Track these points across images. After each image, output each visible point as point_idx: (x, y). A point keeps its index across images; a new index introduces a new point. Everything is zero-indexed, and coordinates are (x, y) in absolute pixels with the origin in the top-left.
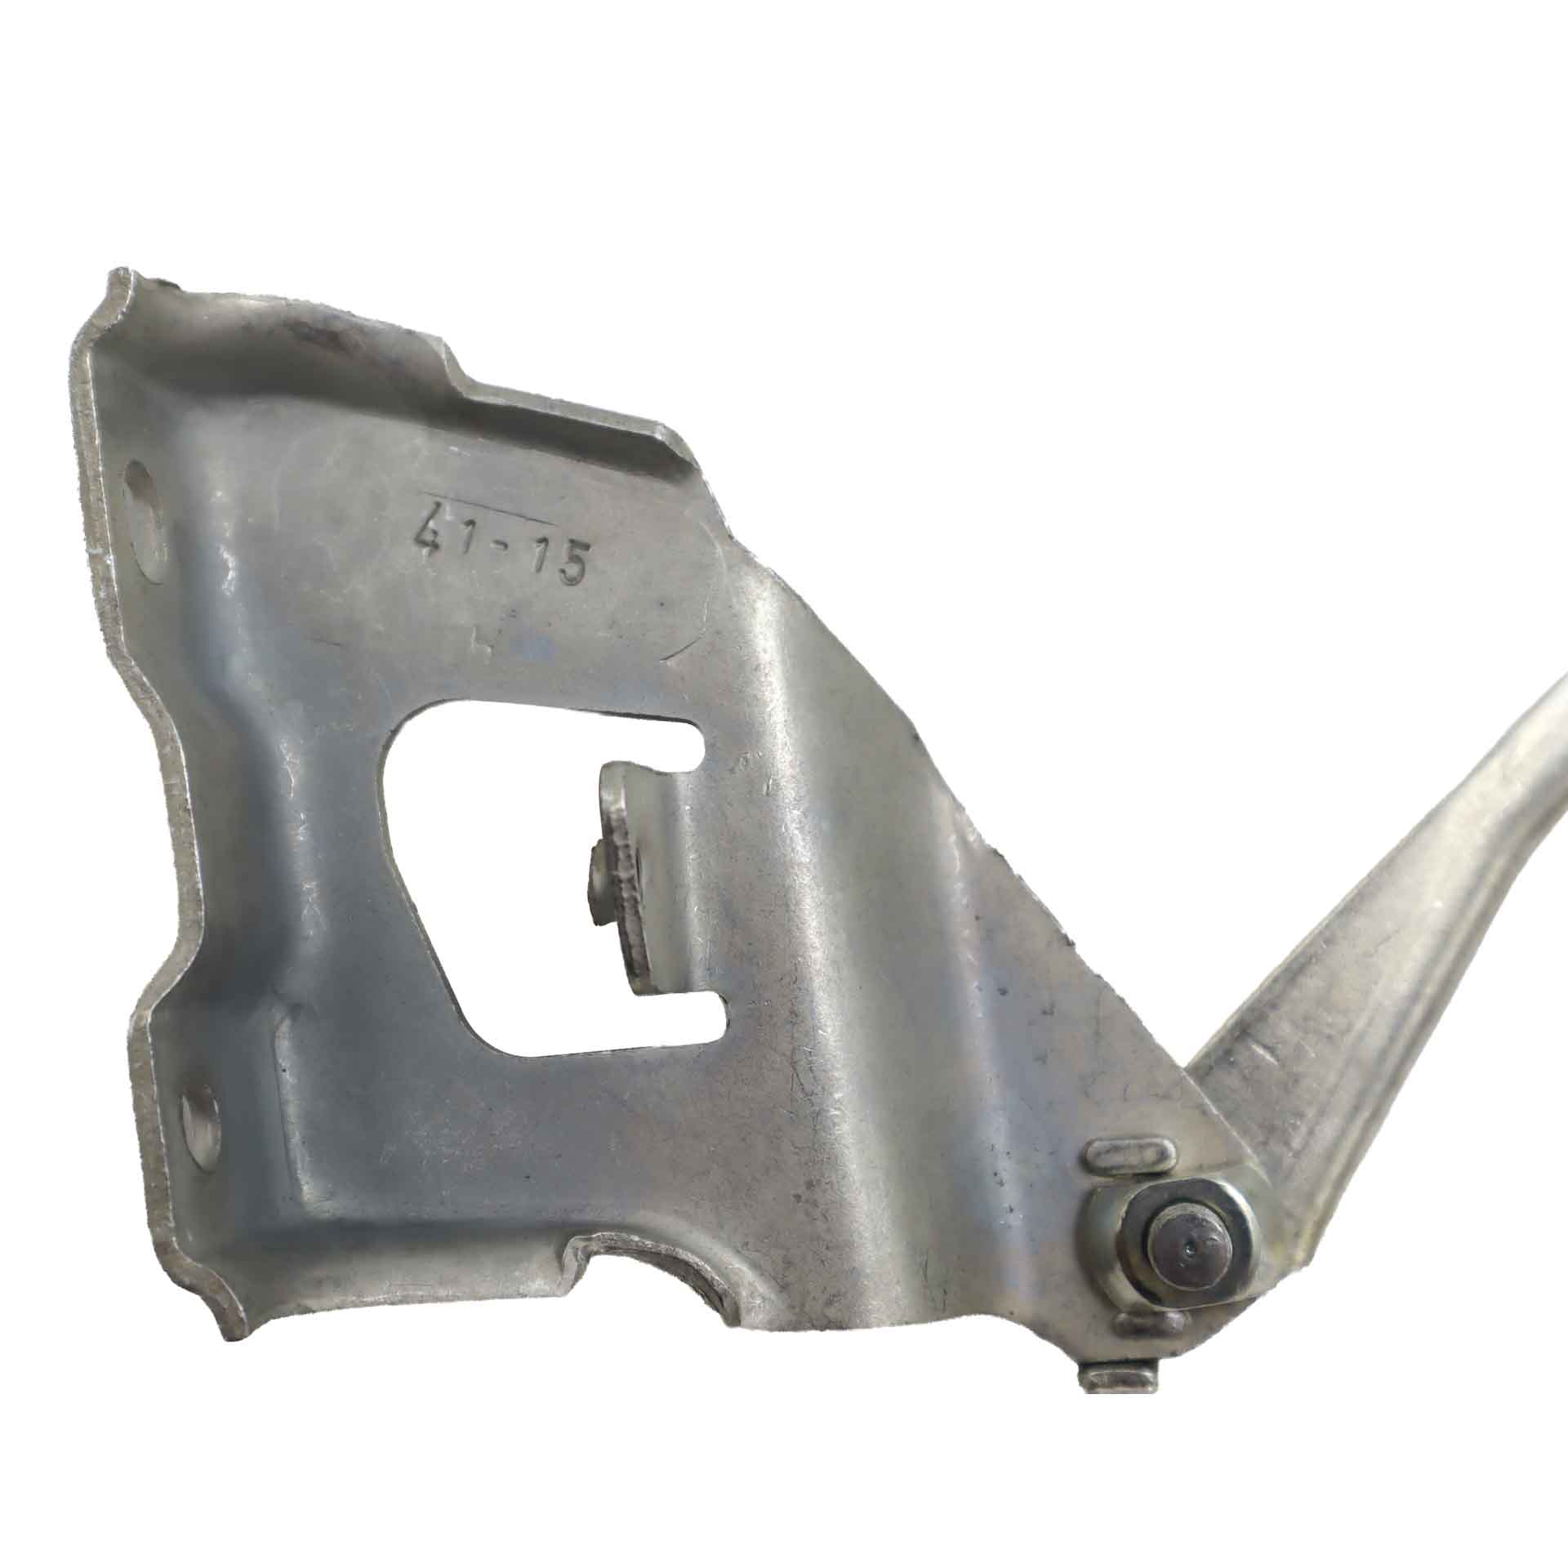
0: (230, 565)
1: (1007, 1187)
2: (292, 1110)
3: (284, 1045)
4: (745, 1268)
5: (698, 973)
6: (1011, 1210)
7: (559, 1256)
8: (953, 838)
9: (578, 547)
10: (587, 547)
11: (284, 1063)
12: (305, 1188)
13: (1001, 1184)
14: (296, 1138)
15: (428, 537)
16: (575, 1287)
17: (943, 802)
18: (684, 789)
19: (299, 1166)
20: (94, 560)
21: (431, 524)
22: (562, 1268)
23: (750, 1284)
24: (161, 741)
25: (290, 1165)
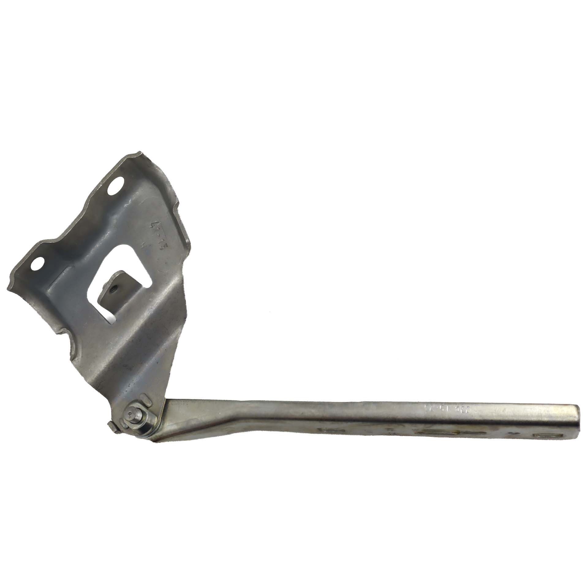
0: (129, 203)
1: (129, 388)
2: (59, 279)
3: (67, 269)
4: (81, 356)
5: (117, 313)
6: (126, 391)
7: (62, 328)
8: (174, 336)
9: (166, 245)
10: (167, 246)
11: (65, 271)
12: (50, 290)
13: (129, 386)
14: (56, 282)
15: (153, 225)
16: (58, 335)
17: (180, 329)
18: (141, 289)
19: (52, 286)
20: (100, 183)
21: (155, 224)
22: (60, 330)
23: (79, 358)
24: (82, 212)
25: (51, 285)
